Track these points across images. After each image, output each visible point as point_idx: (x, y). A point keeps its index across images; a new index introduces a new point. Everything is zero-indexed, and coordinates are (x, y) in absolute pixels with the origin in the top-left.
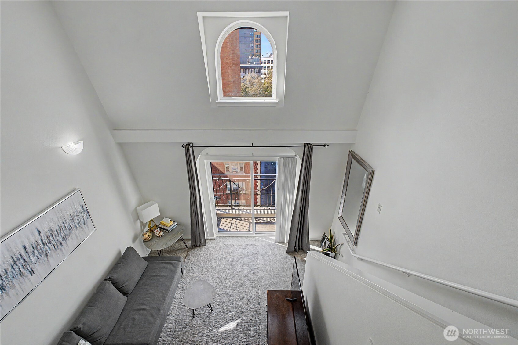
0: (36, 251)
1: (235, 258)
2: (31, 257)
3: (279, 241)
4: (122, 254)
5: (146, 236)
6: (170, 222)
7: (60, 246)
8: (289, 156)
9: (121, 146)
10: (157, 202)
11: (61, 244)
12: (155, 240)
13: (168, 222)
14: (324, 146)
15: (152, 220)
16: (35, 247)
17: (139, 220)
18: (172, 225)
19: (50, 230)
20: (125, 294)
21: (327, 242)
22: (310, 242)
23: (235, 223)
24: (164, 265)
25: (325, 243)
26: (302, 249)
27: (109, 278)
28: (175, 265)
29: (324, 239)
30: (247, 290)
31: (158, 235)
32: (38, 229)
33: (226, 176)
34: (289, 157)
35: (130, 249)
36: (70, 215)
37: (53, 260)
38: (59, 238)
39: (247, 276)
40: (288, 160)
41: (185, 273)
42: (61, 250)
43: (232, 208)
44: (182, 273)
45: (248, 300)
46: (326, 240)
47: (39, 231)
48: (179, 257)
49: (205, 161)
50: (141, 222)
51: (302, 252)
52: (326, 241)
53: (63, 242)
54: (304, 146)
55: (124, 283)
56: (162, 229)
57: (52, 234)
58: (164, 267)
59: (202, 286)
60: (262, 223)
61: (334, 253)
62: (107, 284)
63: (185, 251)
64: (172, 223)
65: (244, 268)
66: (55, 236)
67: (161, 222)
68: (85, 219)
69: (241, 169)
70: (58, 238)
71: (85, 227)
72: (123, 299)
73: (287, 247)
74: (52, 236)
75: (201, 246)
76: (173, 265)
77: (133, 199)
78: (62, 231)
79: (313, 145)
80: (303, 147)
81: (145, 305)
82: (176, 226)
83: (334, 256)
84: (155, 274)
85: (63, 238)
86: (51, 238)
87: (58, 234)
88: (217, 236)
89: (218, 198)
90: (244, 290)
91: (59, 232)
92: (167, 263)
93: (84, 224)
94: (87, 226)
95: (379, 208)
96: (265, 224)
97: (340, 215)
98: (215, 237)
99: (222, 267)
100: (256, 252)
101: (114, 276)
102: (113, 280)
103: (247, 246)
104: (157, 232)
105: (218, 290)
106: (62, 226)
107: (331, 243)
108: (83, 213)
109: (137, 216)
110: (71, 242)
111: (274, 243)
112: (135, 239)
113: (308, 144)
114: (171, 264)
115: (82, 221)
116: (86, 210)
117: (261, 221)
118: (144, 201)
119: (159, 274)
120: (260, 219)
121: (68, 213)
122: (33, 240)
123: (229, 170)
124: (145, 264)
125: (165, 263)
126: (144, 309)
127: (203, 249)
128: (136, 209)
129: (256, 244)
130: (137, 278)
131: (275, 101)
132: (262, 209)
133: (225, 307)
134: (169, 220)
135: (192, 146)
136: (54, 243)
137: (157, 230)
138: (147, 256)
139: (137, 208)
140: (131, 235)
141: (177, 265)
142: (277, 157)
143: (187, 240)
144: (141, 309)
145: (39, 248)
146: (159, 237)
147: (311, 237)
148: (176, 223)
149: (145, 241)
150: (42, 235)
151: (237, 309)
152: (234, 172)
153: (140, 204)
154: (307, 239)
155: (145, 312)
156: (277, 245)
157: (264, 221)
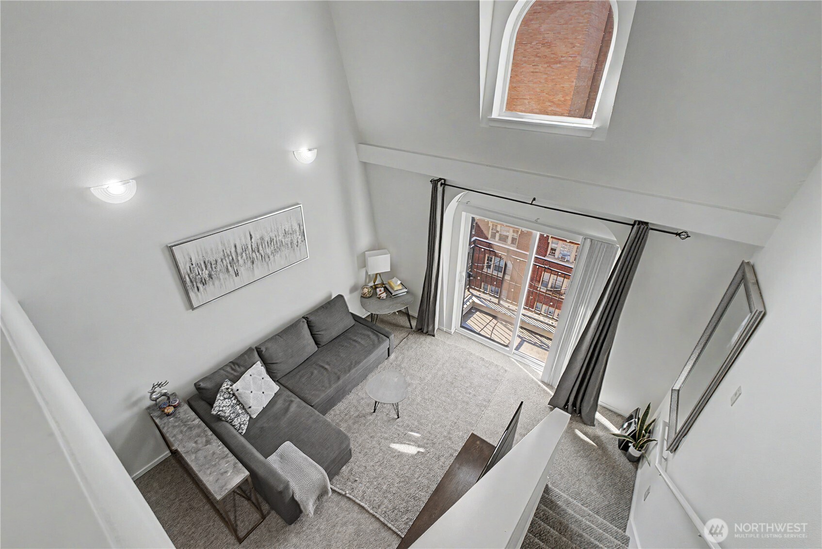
0: (244, 254)
1: (463, 372)
2: (239, 258)
3: (546, 381)
4: (333, 298)
5: (366, 290)
6: (399, 285)
7: (267, 259)
8: (602, 239)
9: (365, 165)
10: (390, 253)
11: (269, 257)
12: (373, 300)
13: (396, 285)
14: (678, 234)
15: (380, 274)
16: (244, 250)
17: (364, 268)
18: (400, 290)
19: (262, 239)
20: (317, 343)
21: (633, 424)
22: (599, 408)
23: (493, 325)
24: (370, 333)
25: (630, 425)
26: (580, 412)
27: (307, 317)
28: (380, 339)
29: (631, 417)
30: (455, 420)
31: (379, 295)
32: (251, 233)
33: (490, 245)
34: (603, 242)
35: (340, 297)
36: (285, 230)
37: (259, 271)
38: (268, 251)
39: (467, 403)
40: (599, 245)
41: (392, 356)
42: (268, 264)
43: (499, 302)
44: (389, 356)
45: (449, 433)
46: (633, 420)
47: (251, 235)
48: (391, 334)
49: (464, 214)
50: (367, 272)
51: (578, 419)
52: (631, 423)
53: (271, 257)
54: (633, 225)
55: (321, 331)
56: (386, 289)
57: (262, 243)
58: (369, 336)
59: (396, 380)
60: (535, 344)
61: (640, 451)
62: (301, 322)
63: (407, 331)
64: (400, 287)
65: (469, 391)
66: (265, 247)
67: (389, 281)
68: (300, 241)
69: (513, 240)
70: (267, 249)
71: (297, 249)
72: (312, 347)
73: (553, 394)
74: (262, 245)
75: (427, 333)
76: (378, 339)
77: (364, 240)
78: (272, 244)
79: (650, 226)
80: (631, 226)
81: (329, 365)
82: (406, 293)
83: (639, 456)
84: (355, 338)
85: (272, 253)
86: (261, 248)
87: (268, 245)
88: (456, 331)
89: (472, 277)
90: (452, 418)
91: (269, 242)
92: (374, 333)
93: (297, 246)
94: (300, 249)
95: (736, 394)
96: (540, 347)
97: (677, 387)
98: (453, 331)
99: (440, 373)
100: (499, 378)
101: (311, 318)
102: (310, 321)
103: (491, 364)
104: (380, 291)
105: (419, 399)
106: (273, 239)
107: (641, 430)
108: (298, 233)
109: (363, 263)
110: (278, 261)
111: (537, 381)
112: (353, 289)
113: (640, 223)
114: (377, 335)
115: (295, 242)
116: (302, 231)
117: (537, 341)
118: (377, 247)
119: (359, 340)
120: (535, 337)
121: (283, 227)
122: (244, 242)
123: (554, 253)
124: (351, 322)
125: (372, 332)
126: (326, 369)
127: (429, 339)
128: (364, 253)
129: (507, 369)
130: (335, 334)
131: (591, 127)
132: (546, 321)
133: (416, 423)
134: (399, 282)
135: (444, 184)
136: (263, 254)
137: (380, 289)
138: (363, 317)
139: (366, 252)
140: (351, 283)
141: (384, 341)
142: (580, 234)
143: (413, 317)
144: (323, 367)
145: (247, 252)
146: (379, 298)
147: (604, 399)
148: (406, 290)
149: (363, 297)
150: (253, 240)
151: (428, 435)
152: (563, 258)
153: (373, 248)
154: (592, 399)
155: (325, 373)
156: (539, 386)
157: (542, 342)
